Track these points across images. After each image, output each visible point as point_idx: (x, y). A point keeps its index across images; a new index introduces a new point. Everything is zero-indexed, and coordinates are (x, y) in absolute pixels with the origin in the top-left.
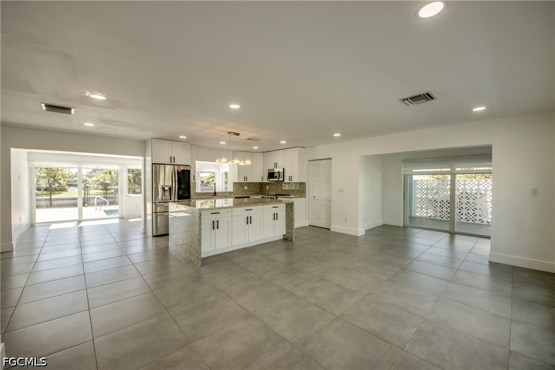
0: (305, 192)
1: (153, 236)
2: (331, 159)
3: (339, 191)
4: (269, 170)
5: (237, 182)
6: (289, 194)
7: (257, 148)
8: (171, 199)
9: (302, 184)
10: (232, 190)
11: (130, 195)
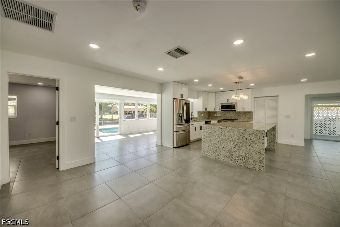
0: (253, 118)
1: (174, 148)
2: (278, 96)
3: (286, 117)
4: (221, 104)
5: (202, 111)
6: (237, 119)
7: (222, 89)
8: (182, 123)
9: (250, 113)
10: (197, 117)
11: (125, 119)
